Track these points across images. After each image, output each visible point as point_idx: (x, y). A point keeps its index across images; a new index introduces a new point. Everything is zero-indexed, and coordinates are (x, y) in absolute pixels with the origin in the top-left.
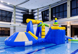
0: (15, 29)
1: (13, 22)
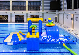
0: (43, 16)
1: (42, 10)
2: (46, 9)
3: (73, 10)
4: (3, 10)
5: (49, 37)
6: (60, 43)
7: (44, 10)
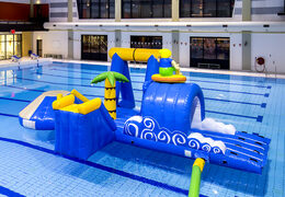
1: (241, 16)
2: (261, 11)
4: (93, 15)
5: (148, 123)
6: (188, 153)
7: (254, 16)
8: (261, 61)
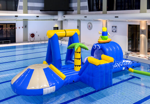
0: (25, 26)
3: (106, 13)
7: (29, 11)
8: (33, 35)
